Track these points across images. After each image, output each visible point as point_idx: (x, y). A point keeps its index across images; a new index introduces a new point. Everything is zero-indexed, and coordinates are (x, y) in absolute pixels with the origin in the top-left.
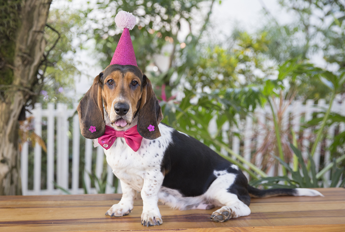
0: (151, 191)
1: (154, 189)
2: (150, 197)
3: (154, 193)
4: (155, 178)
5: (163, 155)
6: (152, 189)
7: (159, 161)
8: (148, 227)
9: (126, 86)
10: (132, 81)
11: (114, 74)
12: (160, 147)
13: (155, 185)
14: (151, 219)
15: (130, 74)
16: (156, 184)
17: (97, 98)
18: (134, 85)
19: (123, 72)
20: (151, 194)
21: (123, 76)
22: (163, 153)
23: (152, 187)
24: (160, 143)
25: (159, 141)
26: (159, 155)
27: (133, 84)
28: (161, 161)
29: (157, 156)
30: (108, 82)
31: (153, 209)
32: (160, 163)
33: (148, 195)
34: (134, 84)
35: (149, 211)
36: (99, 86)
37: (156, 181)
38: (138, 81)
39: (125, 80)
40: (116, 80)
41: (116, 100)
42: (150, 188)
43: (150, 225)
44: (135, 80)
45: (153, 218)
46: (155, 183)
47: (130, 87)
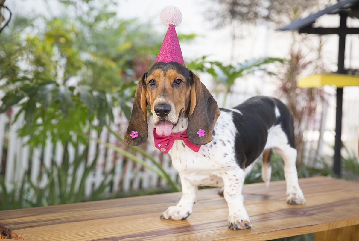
0: (234, 191)
1: (237, 188)
2: (234, 198)
3: (238, 192)
4: (235, 177)
5: (233, 152)
6: (235, 188)
7: (232, 159)
8: (235, 230)
9: (168, 86)
10: (175, 80)
11: (155, 73)
12: (225, 145)
13: (237, 183)
14: (238, 222)
15: (172, 72)
16: (239, 183)
17: (140, 101)
18: (178, 84)
19: (165, 70)
20: (234, 195)
21: (165, 74)
22: (233, 148)
23: (235, 186)
24: (223, 142)
25: (221, 140)
26: (227, 153)
27: (176, 83)
28: (234, 159)
29: (226, 156)
30: (149, 82)
31: (239, 210)
32: (235, 161)
33: (231, 196)
34: (178, 82)
35: (235, 213)
36: (143, 88)
37: (237, 180)
38: (181, 79)
39: (167, 79)
40: (157, 79)
41: (156, 101)
42: (232, 187)
43: (237, 229)
44: (178, 78)
45: (240, 221)
46: (237, 182)
47: (172, 86)
